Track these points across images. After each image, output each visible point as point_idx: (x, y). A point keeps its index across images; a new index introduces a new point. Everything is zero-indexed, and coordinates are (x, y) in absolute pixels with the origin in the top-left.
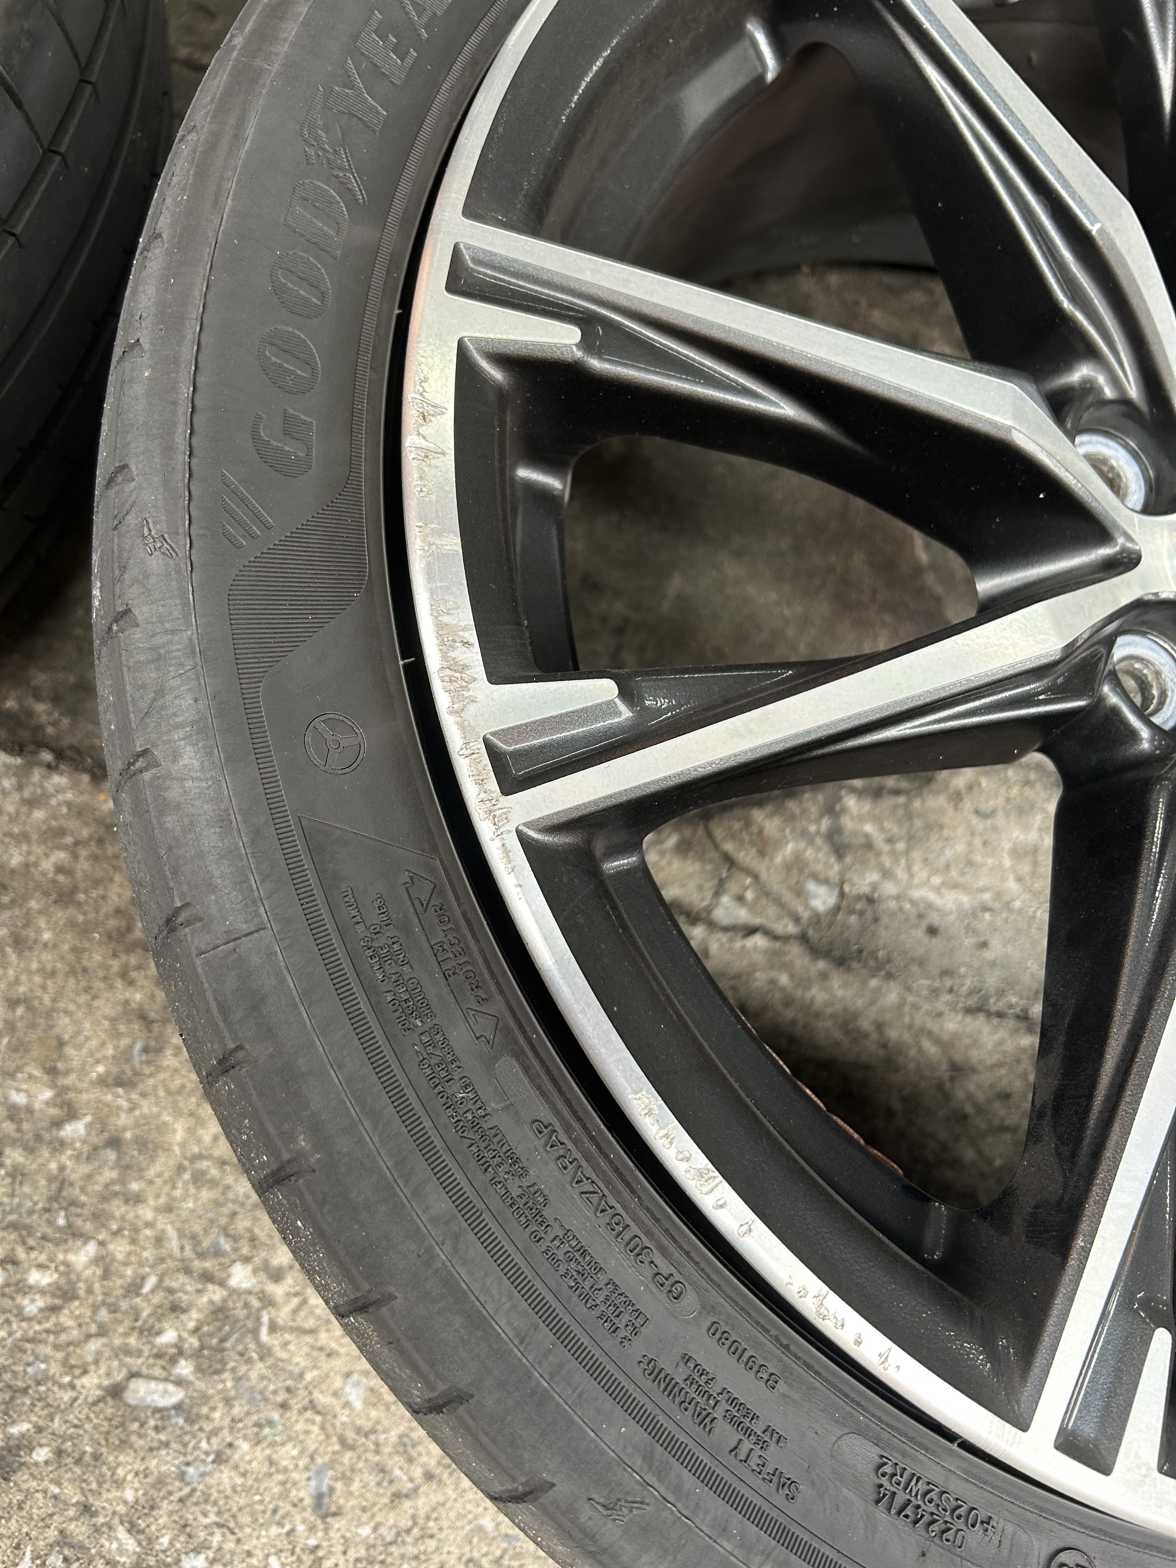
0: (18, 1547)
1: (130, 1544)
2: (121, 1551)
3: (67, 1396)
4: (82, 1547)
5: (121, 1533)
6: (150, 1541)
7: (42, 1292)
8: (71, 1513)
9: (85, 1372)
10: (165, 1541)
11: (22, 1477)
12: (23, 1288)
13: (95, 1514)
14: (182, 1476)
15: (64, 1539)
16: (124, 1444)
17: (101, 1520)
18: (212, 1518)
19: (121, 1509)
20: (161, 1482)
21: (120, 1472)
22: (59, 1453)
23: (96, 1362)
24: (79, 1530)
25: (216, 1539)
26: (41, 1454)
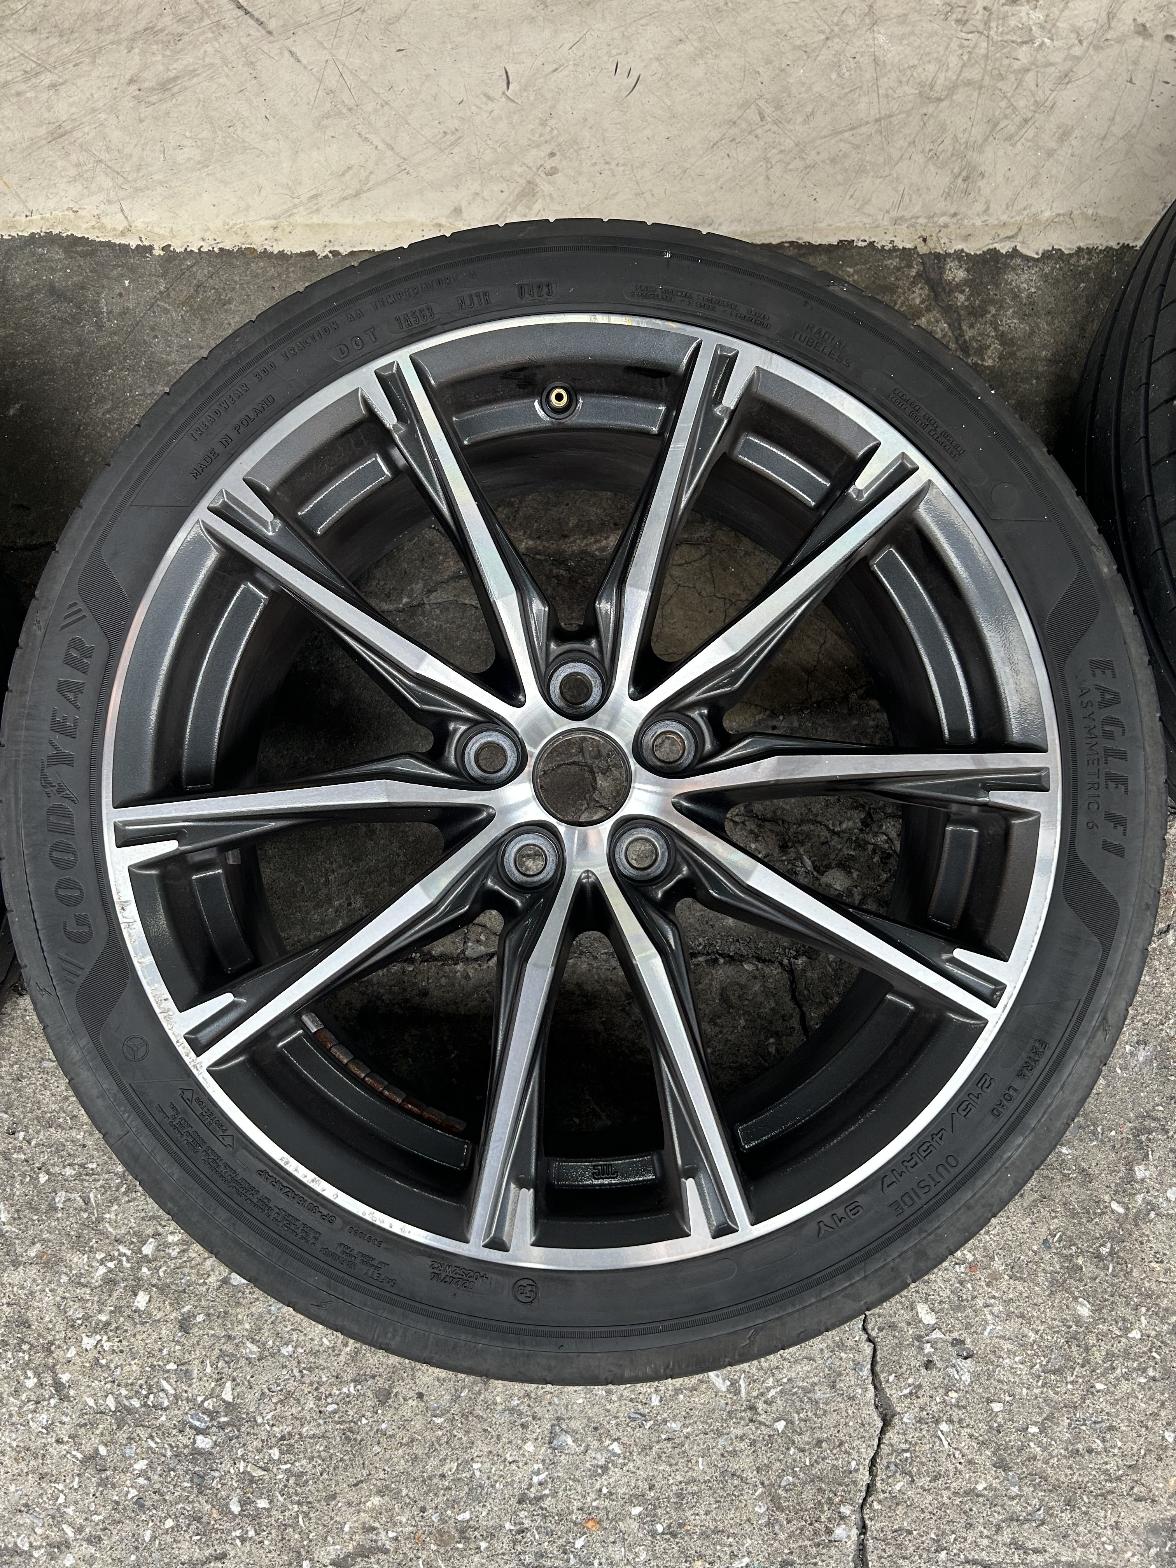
0: (202, 1362)
1: (255, 1348)
2: (251, 1352)
3: (204, 1289)
4: (233, 1355)
5: (249, 1344)
6: (264, 1345)
7: (177, 1245)
8: (223, 1341)
9: (209, 1276)
10: (270, 1343)
11: (195, 1330)
12: (168, 1245)
13: (235, 1338)
14: (269, 1312)
15: (223, 1354)
16: (238, 1304)
17: (237, 1341)
18: (290, 1327)
19: (245, 1333)
20: (261, 1316)
21: (240, 1317)
22: (208, 1315)
23: (213, 1270)
24: (229, 1348)
25: (295, 1336)
26: (200, 1318)
